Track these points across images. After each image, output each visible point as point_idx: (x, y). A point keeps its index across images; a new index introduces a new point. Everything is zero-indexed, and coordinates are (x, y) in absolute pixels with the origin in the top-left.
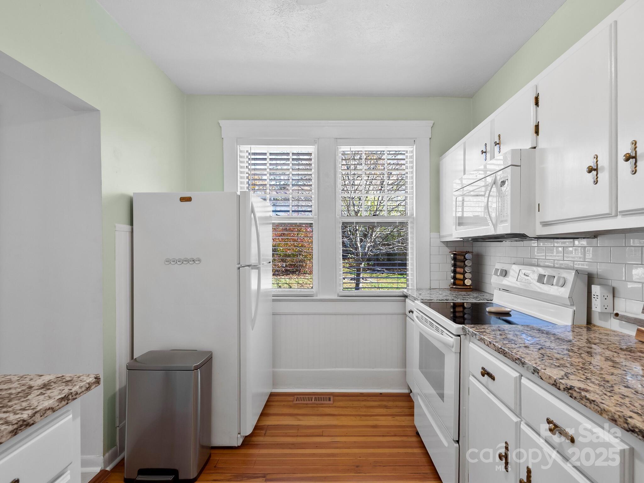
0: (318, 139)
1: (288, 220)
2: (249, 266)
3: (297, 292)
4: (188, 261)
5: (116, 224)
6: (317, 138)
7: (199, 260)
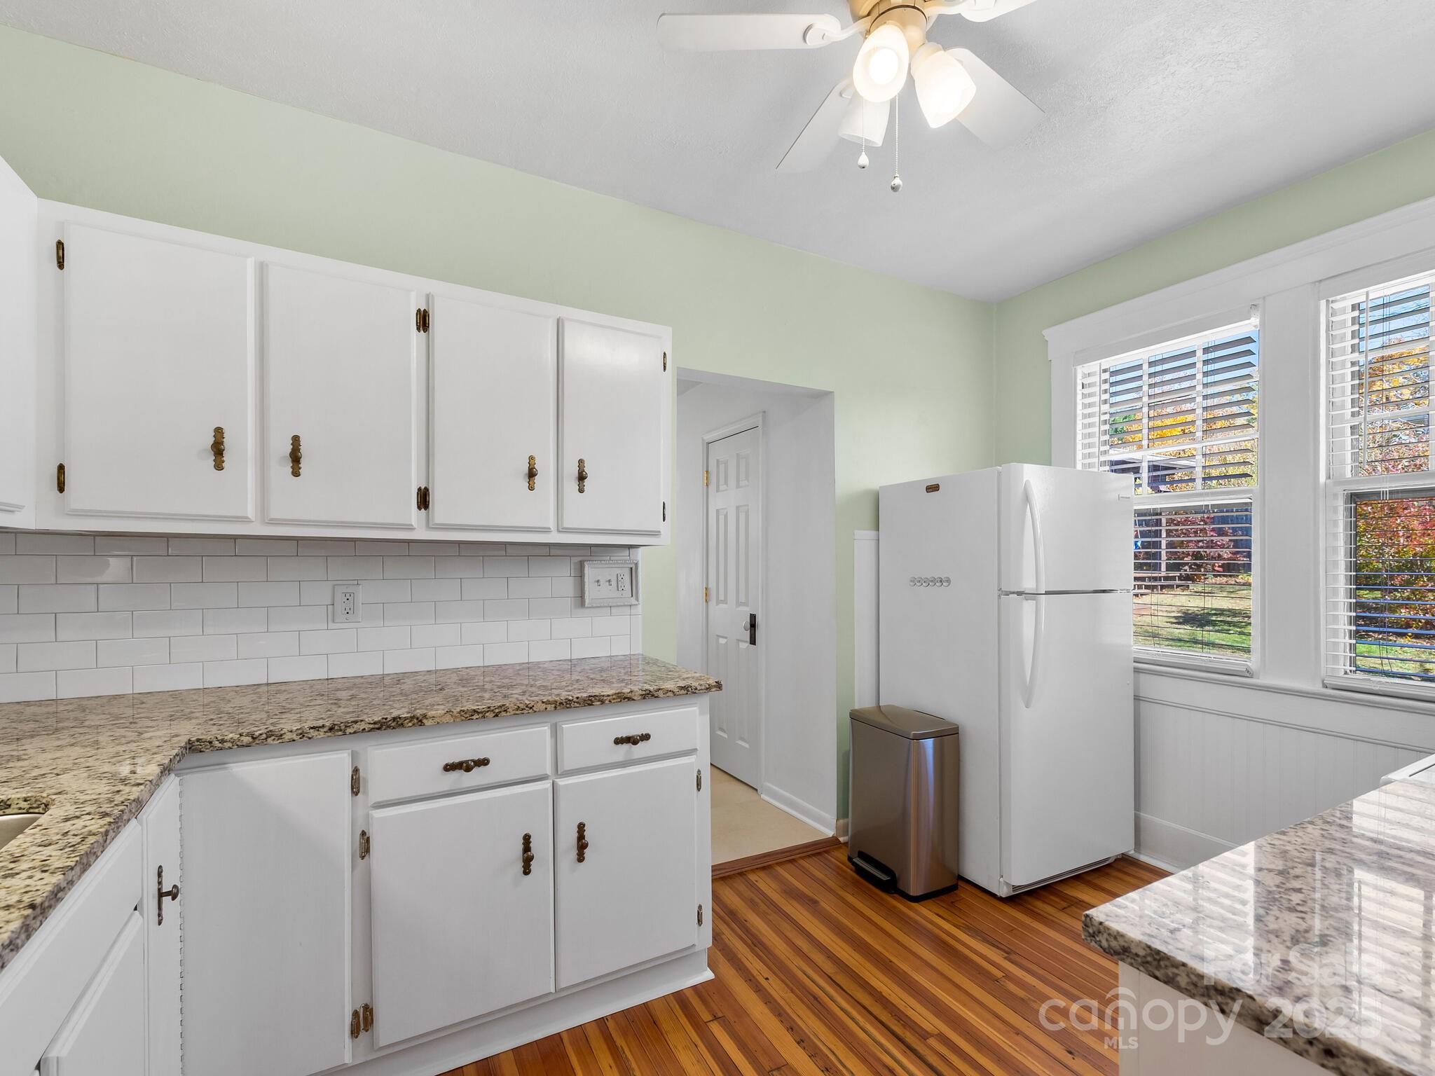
0: (1264, 298)
1: (1186, 500)
2: (1019, 593)
3: (1202, 660)
4: (934, 581)
5: (856, 532)
6: (1259, 299)
7: (947, 581)
